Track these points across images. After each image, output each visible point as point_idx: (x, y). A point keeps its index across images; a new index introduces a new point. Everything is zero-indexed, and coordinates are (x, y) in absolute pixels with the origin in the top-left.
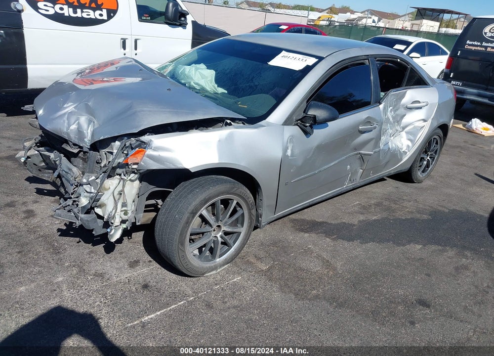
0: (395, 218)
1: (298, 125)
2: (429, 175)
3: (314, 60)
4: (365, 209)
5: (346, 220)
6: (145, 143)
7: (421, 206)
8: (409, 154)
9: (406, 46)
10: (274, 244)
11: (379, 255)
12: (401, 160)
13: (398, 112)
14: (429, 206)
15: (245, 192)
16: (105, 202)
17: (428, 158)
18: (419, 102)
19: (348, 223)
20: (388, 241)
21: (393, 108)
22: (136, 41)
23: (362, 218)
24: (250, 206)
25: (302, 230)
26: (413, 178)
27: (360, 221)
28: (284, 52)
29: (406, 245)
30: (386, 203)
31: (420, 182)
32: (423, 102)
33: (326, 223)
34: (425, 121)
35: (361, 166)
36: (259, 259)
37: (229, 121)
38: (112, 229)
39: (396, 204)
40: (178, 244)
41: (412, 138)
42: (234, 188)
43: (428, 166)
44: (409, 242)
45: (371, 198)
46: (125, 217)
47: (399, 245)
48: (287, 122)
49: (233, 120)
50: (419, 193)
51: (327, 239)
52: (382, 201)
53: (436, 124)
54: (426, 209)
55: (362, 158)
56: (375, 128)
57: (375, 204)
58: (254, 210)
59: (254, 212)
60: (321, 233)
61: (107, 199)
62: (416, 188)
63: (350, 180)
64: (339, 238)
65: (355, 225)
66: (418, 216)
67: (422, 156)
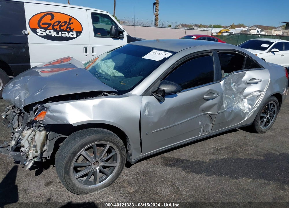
0: (237, 158)
1: (153, 96)
2: (269, 129)
3: (170, 54)
4: (217, 151)
5: (201, 158)
6: (46, 107)
7: (259, 150)
8: (250, 114)
9: (269, 45)
10: (145, 174)
11: (216, 185)
12: (244, 118)
13: (240, 86)
14: (265, 150)
15: (116, 140)
16: (23, 144)
17: (268, 117)
18: (255, 79)
19: (202, 161)
20: (227, 175)
21: (236, 84)
22: (93, 48)
23: (213, 157)
24: (121, 149)
25: (168, 165)
26: (257, 130)
27: (210, 160)
28: (154, 50)
29: (239, 178)
30: (234, 147)
31: (263, 132)
32: (259, 79)
33: (186, 160)
34: (260, 91)
35: (211, 122)
36: (130, 184)
37: (105, 93)
38: (27, 162)
39: (241, 148)
40: (64, 173)
41: (251, 103)
42: (105, 137)
43: (268, 121)
44: (242, 177)
45: (223, 143)
46: (35, 154)
47: (234, 178)
48: (145, 94)
49: (109, 92)
50: (260, 140)
51: (183, 172)
52: (231, 145)
53: (270, 94)
54: (262, 152)
55: (210, 116)
56: (216, 97)
57: (225, 148)
58: (124, 151)
59: (124, 152)
60: (181, 167)
61: (24, 142)
62: (259, 137)
63: (203, 131)
64: (192, 171)
65: (206, 162)
66: (255, 157)
67: (261, 115)
